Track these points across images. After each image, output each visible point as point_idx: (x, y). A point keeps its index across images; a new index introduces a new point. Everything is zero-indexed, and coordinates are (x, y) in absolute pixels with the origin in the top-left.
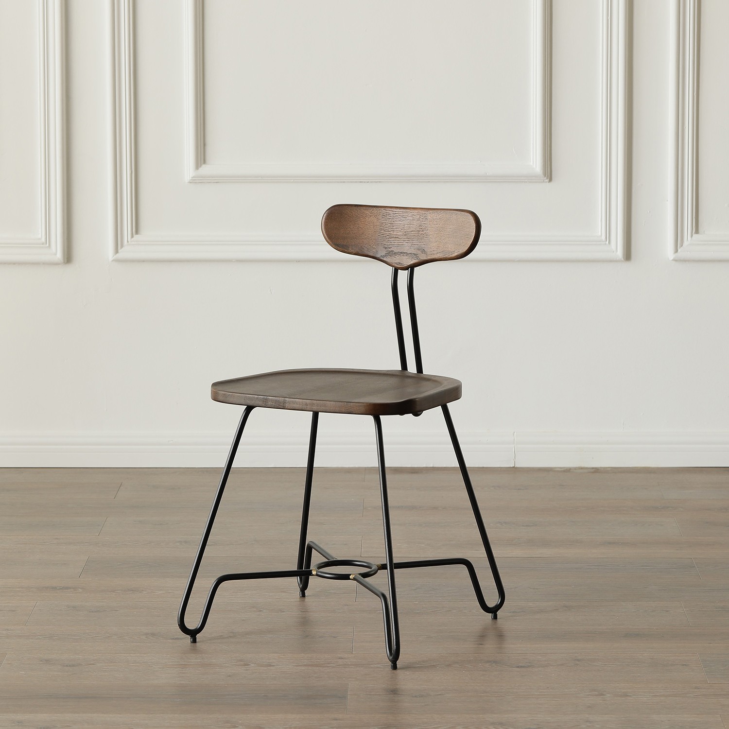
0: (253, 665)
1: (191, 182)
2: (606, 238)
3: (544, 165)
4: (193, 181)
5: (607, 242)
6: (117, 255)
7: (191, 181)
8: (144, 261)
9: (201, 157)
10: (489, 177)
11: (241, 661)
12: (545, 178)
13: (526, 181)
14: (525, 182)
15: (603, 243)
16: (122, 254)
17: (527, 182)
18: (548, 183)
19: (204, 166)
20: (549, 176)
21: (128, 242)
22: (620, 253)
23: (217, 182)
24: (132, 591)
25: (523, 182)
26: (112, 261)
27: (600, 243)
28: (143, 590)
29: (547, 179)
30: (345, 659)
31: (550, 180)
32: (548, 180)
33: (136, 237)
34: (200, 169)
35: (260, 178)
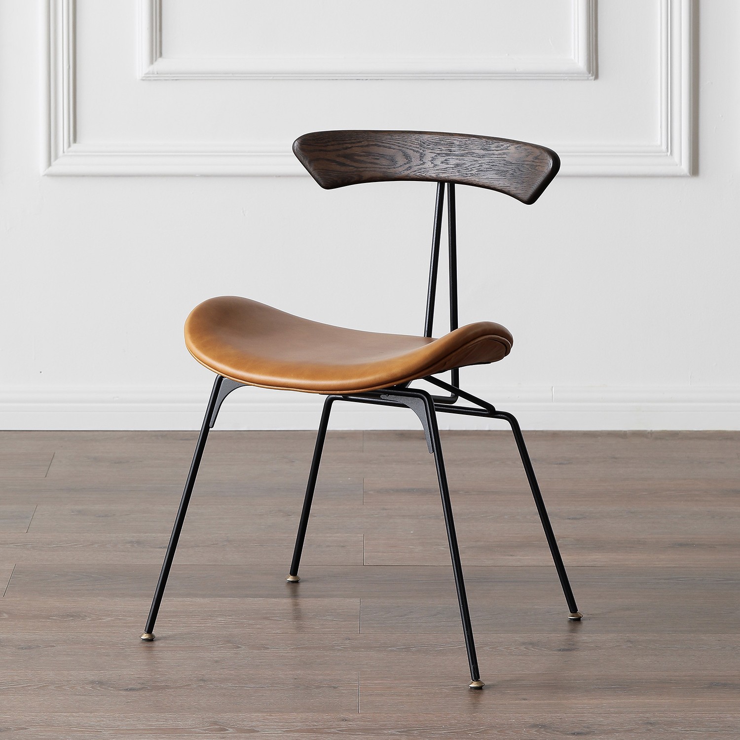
0: (231, 730)
1: (143, 80)
2: (667, 148)
3: (588, 59)
4: (147, 78)
5: (669, 153)
6: (50, 168)
7: (144, 78)
8: (83, 176)
9: (157, 49)
10: (520, 74)
11: (215, 723)
12: (590, 75)
13: (566, 78)
14: (564, 80)
15: (664, 154)
16: (56, 168)
17: (566, 80)
18: (593, 81)
19: (160, 60)
20: (595, 73)
21: (64, 152)
22: (684, 166)
23: (176, 80)
24: (72, 616)
25: (561, 79)
26: (45, 175)
27: (659, 154)
28: (86, 616)
29: (592, 76)
30: (349, 721)
31: (597, 77)
32: (594, 77)
33: (74, 147)
34: (155, 64)
35: (231, 75)
